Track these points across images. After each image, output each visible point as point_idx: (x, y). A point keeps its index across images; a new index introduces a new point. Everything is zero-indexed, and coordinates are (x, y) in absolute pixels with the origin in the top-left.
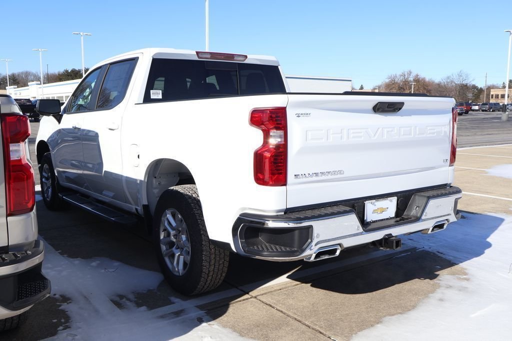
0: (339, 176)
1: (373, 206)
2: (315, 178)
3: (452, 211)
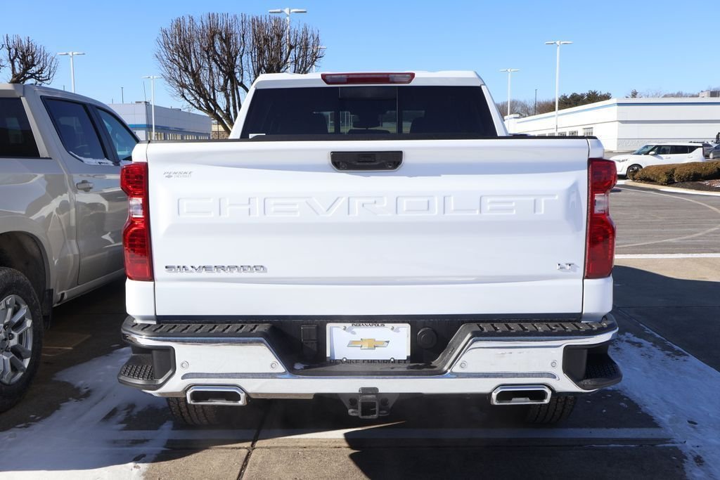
0: (256, 274)
1: (350, 333)
2: (204, 274)
3: (558, 371)
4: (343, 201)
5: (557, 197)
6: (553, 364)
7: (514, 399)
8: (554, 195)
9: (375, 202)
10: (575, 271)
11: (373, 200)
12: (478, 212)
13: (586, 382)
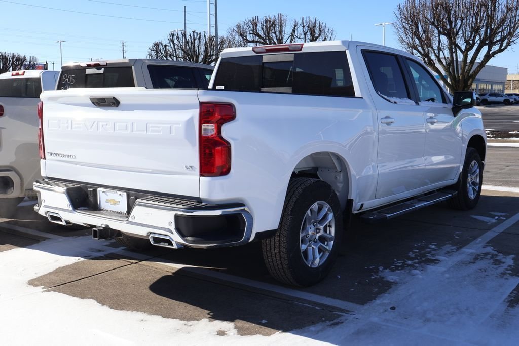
2: (58, 158)
3: (173, 228)
4: (96, 122)
5: (181, 125)
6: (170, 223)
7: (162, 243)
8: (180, 124)
9: (107, 124)
10: (195, 171)
11: (106, 123)
12: (145, 133)
13: (189, 238)
